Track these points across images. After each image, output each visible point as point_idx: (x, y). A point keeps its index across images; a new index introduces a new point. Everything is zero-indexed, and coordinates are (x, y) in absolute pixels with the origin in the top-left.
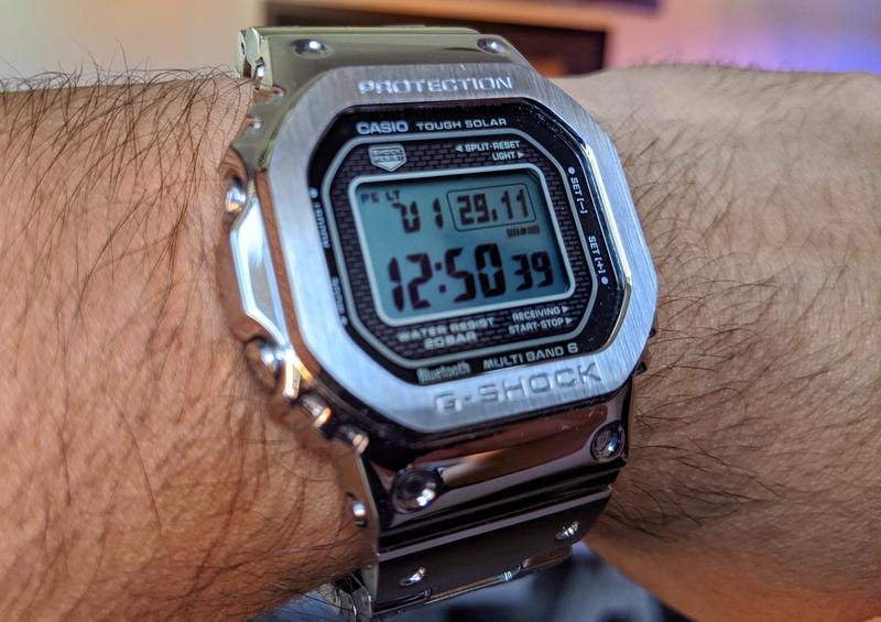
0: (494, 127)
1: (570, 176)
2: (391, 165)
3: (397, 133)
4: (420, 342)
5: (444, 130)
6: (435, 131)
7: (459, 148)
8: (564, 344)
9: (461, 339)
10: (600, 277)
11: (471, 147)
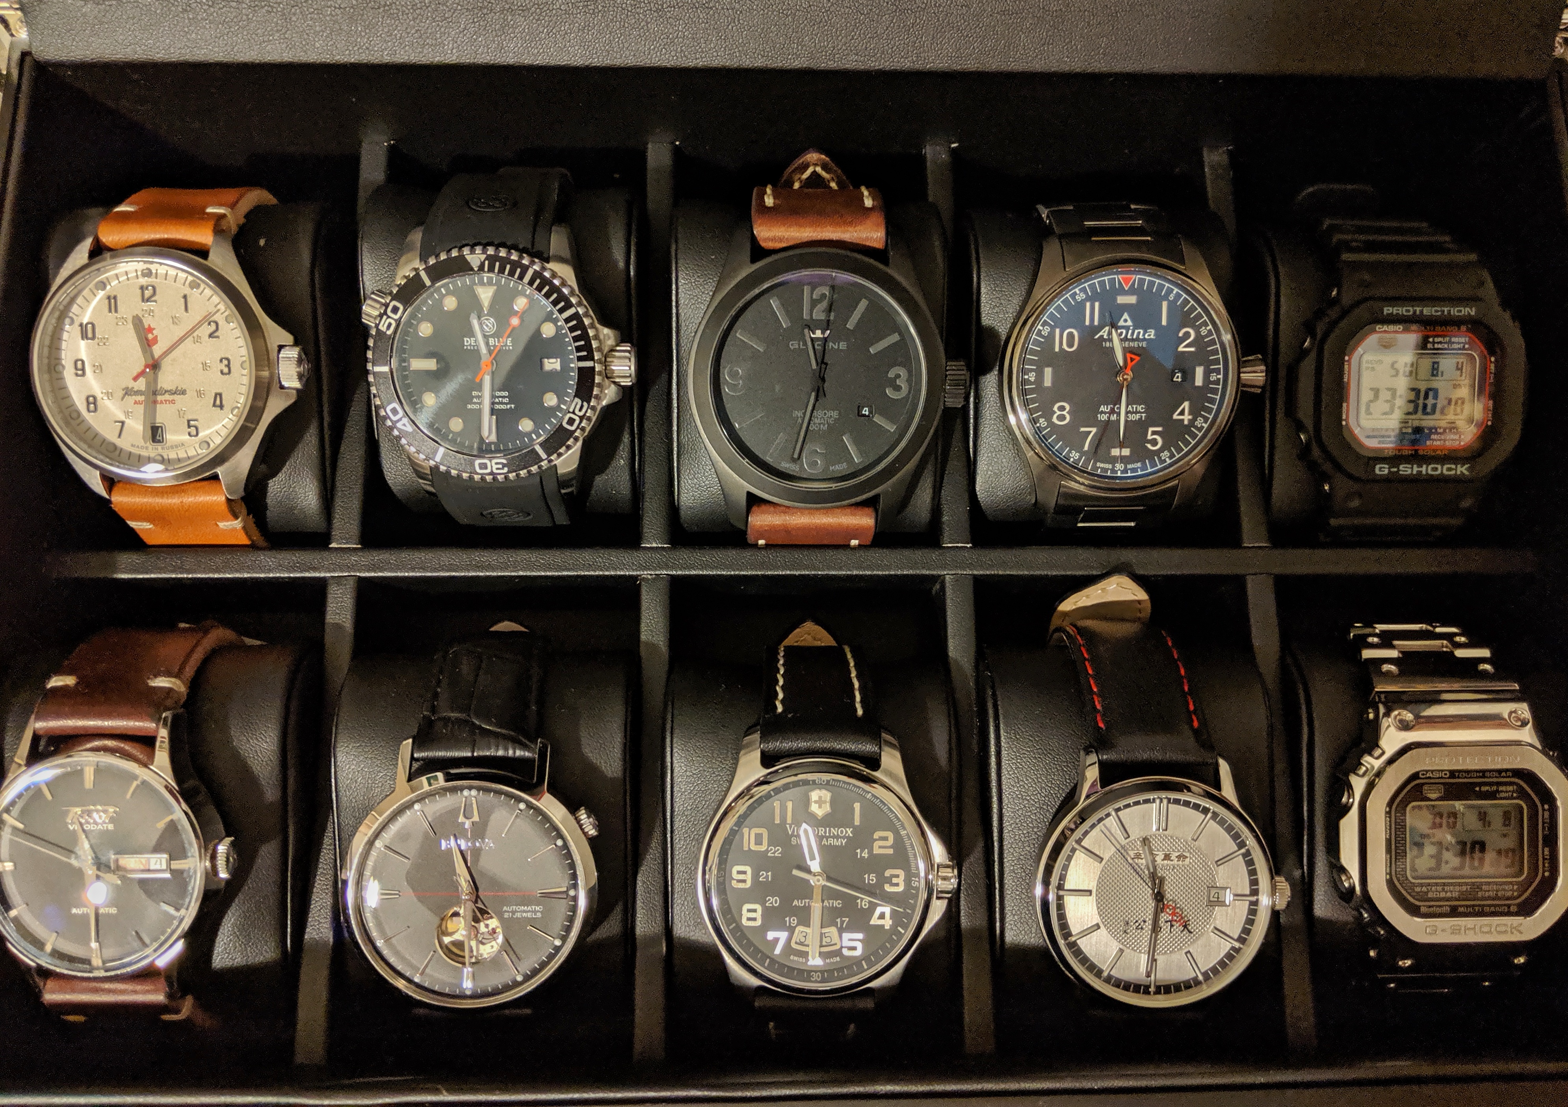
0: (1504, 777)
1: (1544, 810)
2: (1433, 796)
3: (1442, 778)
4: (1427, 893)
5: (1471, 777)
6: (1466, 777)
7: (1477, 789)
8: (1509, 906)
9: (1449, 895)
10: (1544, 872)
11: (1484, 789)
